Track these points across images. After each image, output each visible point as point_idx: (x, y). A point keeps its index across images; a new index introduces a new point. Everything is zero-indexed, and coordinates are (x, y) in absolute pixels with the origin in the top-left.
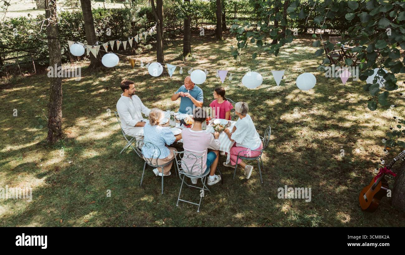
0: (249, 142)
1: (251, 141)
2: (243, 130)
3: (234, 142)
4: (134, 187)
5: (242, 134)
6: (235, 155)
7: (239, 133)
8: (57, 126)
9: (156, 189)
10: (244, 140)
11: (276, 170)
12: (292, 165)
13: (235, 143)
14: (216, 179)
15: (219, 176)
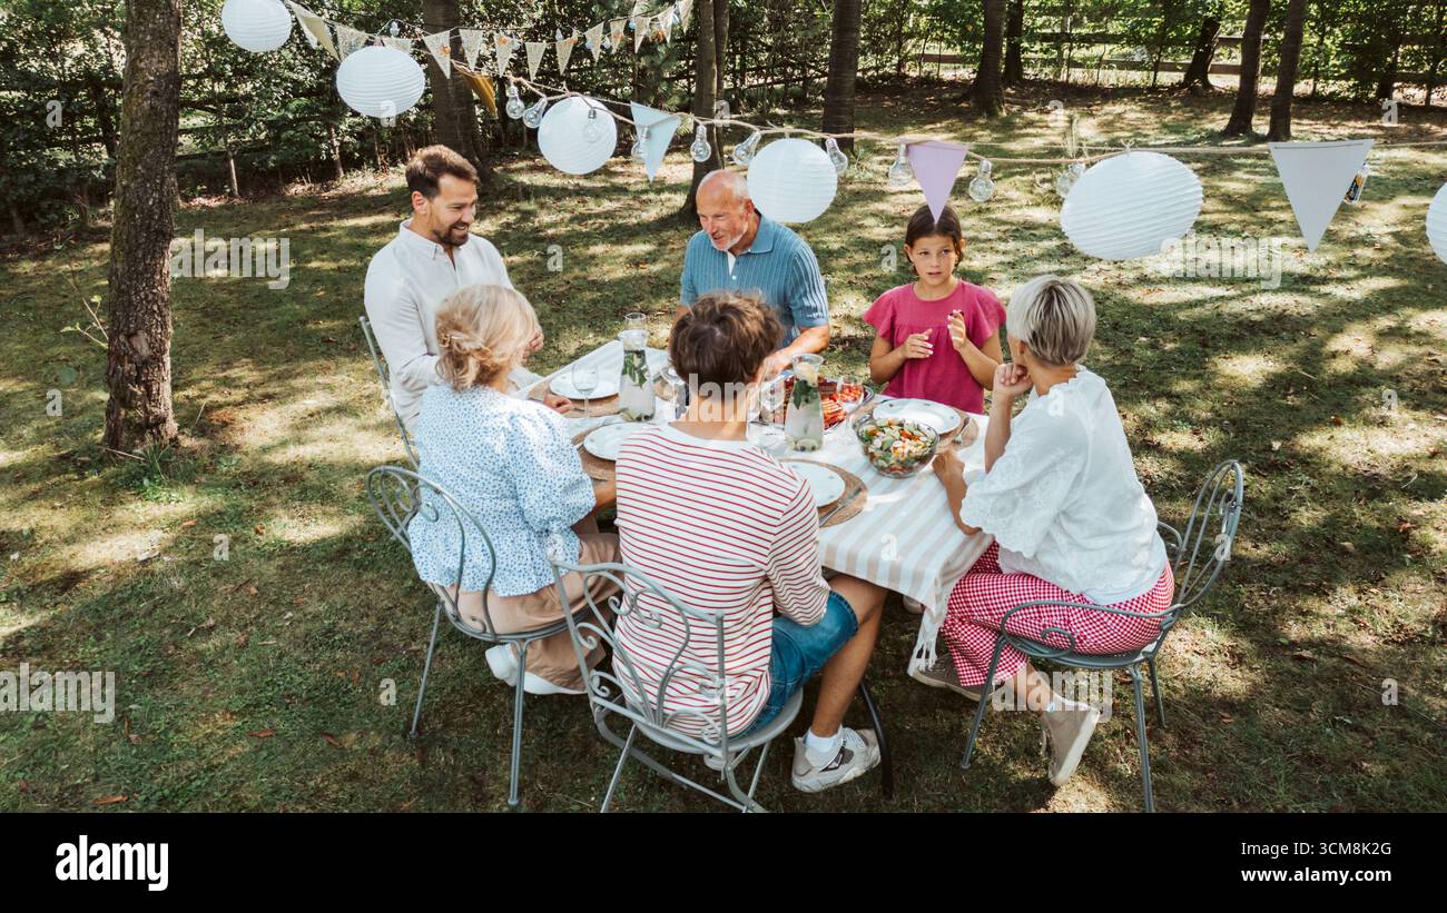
0: (1084, 549)
1: (1102, 542)
2: (1045, 463)
3: (986, 543)
4: (375, 740)
5: (1035, 492)
6: (984, 626)
7: (1018, 479)
8: (138, 381)
9: (484, 769)
10: (1048, 536)
11: (1248, 746)
12: (1356, 728)
13: (994, 547)
14: (845, 755)
15: (869, 734)
